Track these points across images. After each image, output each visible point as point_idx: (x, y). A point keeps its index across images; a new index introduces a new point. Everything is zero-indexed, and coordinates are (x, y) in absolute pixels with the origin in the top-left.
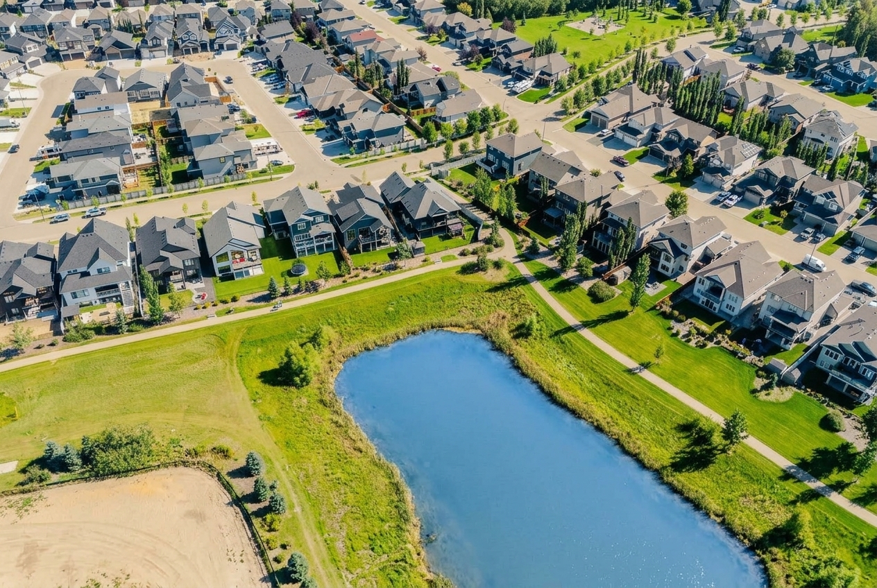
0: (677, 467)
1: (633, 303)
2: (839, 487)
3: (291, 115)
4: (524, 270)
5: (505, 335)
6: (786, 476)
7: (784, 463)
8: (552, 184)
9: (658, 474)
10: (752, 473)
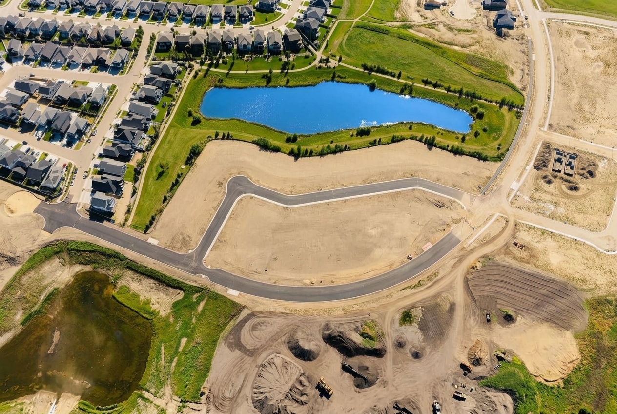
0: (268, 83)
1: (234, 59)
2: (288, 69)
3: (79, 71)
4: (205, 68)
5: (218, 84)
6: (281, 73)
7: (280, 71)
8: (188, 43)
9: (266, 87)
10: (277, 76)
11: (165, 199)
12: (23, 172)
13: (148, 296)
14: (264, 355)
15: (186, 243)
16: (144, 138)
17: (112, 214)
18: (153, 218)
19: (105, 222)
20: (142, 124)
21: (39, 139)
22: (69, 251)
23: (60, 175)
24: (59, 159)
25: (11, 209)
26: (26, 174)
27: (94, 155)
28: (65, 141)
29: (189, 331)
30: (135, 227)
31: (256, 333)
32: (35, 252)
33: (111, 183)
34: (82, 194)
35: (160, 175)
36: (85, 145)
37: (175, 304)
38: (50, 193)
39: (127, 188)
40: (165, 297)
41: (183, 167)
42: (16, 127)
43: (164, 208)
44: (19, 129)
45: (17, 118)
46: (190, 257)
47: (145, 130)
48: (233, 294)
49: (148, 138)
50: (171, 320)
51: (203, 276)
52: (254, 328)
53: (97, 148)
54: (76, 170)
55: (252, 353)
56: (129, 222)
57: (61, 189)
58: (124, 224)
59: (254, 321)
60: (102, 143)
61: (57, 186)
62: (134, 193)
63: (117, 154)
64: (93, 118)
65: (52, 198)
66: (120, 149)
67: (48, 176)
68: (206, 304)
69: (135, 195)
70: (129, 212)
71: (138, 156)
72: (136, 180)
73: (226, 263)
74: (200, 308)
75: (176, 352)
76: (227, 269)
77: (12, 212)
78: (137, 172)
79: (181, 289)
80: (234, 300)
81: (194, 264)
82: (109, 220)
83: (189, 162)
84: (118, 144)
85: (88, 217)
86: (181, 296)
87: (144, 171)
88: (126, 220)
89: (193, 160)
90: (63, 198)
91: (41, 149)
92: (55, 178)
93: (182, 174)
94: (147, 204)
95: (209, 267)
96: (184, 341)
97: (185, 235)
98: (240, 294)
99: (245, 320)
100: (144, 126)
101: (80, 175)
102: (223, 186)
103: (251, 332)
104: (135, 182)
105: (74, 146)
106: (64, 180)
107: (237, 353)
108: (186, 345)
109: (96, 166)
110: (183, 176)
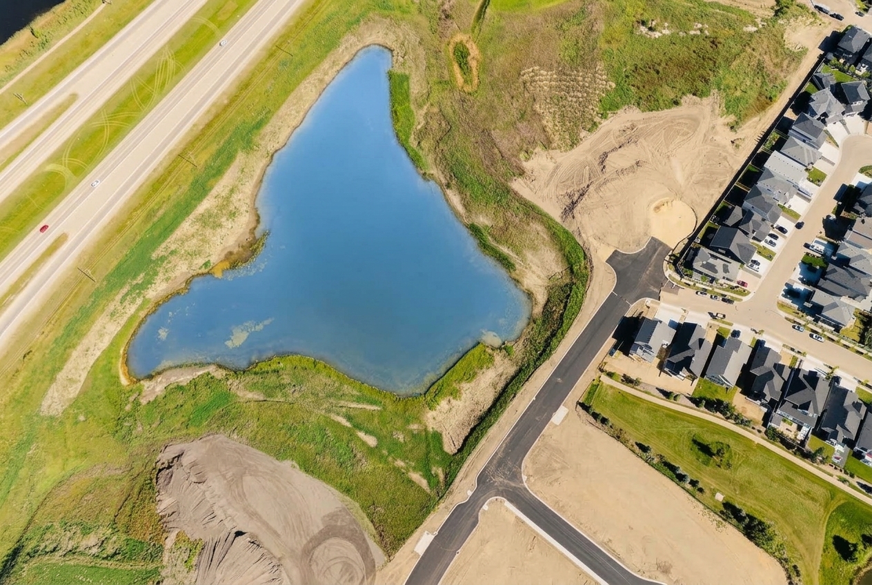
11: (644, 449)
12: (731, 221)
13: (466, 395)
14: (295, 573)
15: (544, 472)
16: (799, 428)
17: (626, 353)
18: (604, 421)
19: (614, 341)
20: (834, 428)
21: (807, 246)
22: (570, 286)
23: (720, 275)
24: (759, 276)
25: (662, 208)
26: (728, 226)
27: (762, 331)
28: (801, 287)
29: (385, 452)
30: (594, 389)
31: (337, 569)
32: (578, 239)
33: (687, 353)
34: (679, 309)
35: (705, 449)
36: (789, 320)
37: (437, 437)
38: (684, 261)
39: (682, 384)
40: (454, 422)
41: (720, 497)
42: (838, 211)
43: (625, 442)
44: (833, 217)
45: (857, 212)
46: (515, 476)
47: (820, 434)
48: (422, 541)
49: (801, 436)
50: (414, 427)
51: (470, 493)
52: (347, 567)
53: (778, 338)
54: (730, 301)
55: (308, 553)
56: (605, 380)
57: (691, 276)
58: (602, 371)
59: (359, 571)
60: (792, 350)
61: (697, 271)
62: (667, 394)
63: (756, 372)
64: (858, 339)
65: (675, 264)
66: (770, 376)
67: (716, 258)
68: (420, 489)
69: (661, 395)
70: (627, 380)
71: (753, 410)
72: (696, 401)
73: (484, 542)
74: (416, 477)
75: (358, 427)
76: (472, 541)
77: (657, 208)
78: (716, 406)
79: (460, 450)
80: (409, 541)
81: (499, 480)
82: (615, 347)
83: (730, 511)
84: (781, 375)
85: (628, 315)
86: (450, 447)
87: (716, 419)
88: (610, 375)
89: (734, 521)
90: (674, 279)
91: (785, 250)
92: (712, 268)
93: (701, 490)
94: (640, 414)
95: (485, 507)
96: (371, 441)
97: (558, 474)
98: (419, 555)
99: (365, 553)
100: (828, 430)
101: (719, 307)
102: (658, 574)
103: (344, 560)
104: (692, 400)
105: (789, 302)
106: (711, 282)
107: (317, 527)
108: (364, 443)
109: (736, 334)
110: (698, 494)
